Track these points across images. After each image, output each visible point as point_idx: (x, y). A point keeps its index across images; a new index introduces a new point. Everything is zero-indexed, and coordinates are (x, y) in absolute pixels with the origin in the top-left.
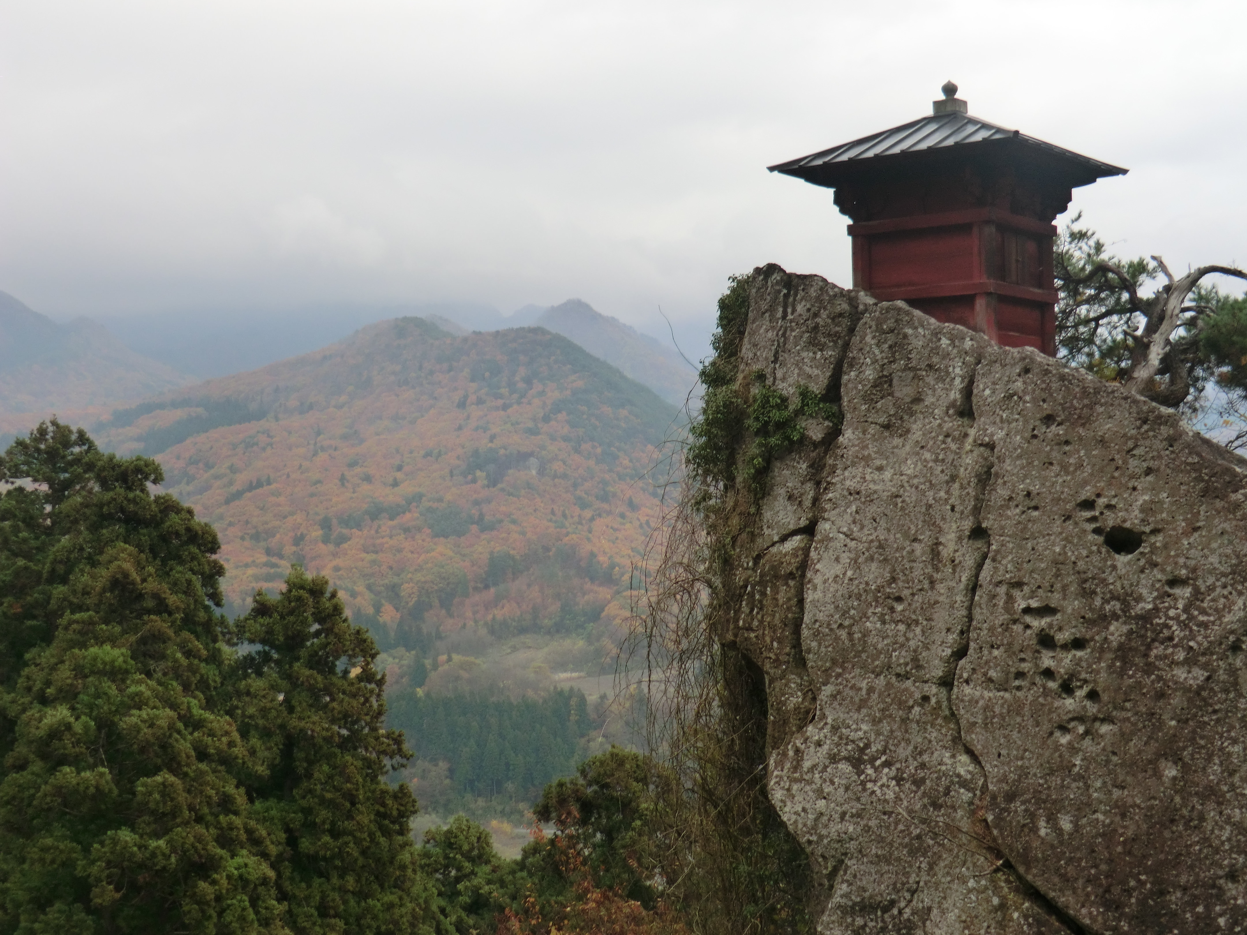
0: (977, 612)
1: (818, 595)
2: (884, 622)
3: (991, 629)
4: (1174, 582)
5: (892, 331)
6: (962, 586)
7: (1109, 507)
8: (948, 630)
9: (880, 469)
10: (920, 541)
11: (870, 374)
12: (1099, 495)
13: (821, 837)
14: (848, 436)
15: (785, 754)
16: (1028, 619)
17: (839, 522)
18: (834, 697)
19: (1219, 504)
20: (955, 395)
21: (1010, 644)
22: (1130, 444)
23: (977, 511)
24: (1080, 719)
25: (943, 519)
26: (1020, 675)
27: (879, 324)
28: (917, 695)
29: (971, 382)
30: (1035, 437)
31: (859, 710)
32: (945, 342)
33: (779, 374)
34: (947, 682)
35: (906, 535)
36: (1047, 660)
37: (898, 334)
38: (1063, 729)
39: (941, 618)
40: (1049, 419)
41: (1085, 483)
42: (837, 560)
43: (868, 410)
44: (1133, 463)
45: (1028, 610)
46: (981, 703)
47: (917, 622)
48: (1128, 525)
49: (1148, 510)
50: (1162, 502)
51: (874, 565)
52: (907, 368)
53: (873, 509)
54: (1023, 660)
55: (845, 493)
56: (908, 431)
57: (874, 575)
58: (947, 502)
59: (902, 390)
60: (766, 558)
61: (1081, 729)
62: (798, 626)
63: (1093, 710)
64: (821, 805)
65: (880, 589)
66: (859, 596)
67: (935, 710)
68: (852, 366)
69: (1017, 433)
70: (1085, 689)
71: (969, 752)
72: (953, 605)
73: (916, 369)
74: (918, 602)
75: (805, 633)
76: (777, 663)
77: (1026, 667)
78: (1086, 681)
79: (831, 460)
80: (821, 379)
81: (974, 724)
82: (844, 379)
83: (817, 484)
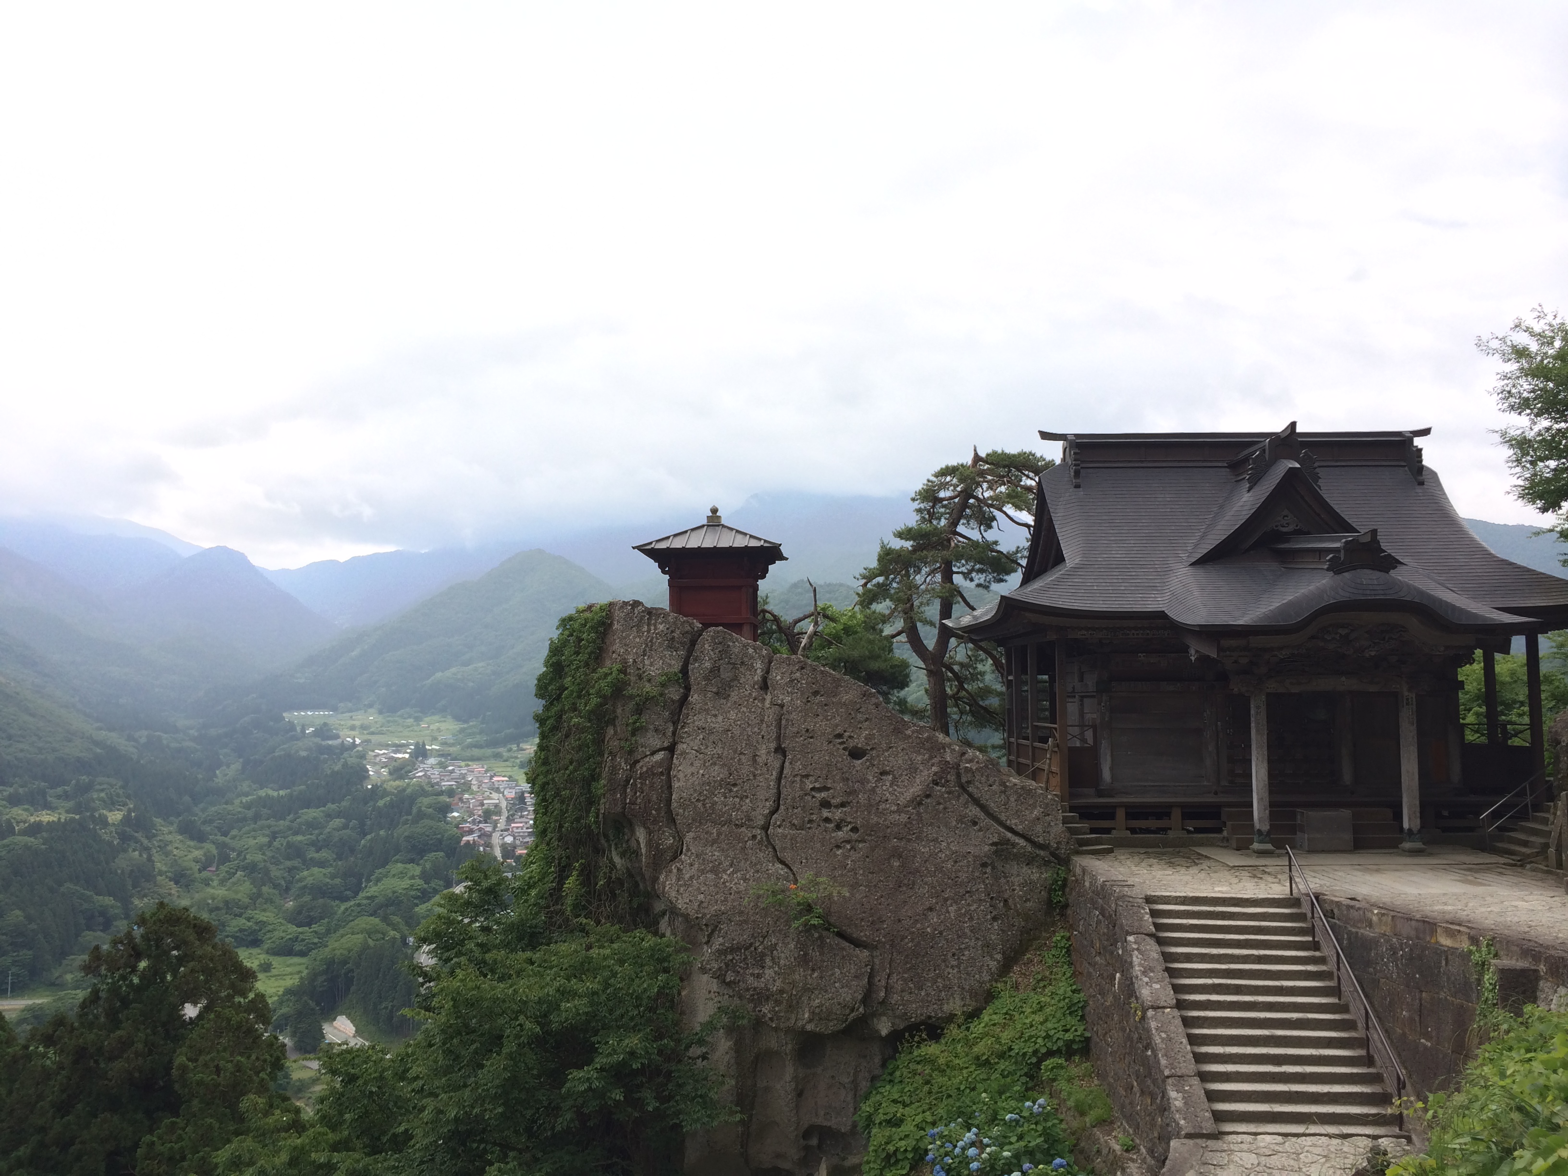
0: (784, 791)
1: (681, 784)
2: (726, 797)
3: (794, 799)
4: (883, 773)
5: (720, 643)
6: (773, 777)
7: (851, 737)
8: (766, 800)
9: (715, 716)
10: (745, 754)
11: (708, 665)
12: (845, 731)
13: (704, 915)
14: (694, 698)
15: (671, 871)
16: (813, 793)
17: (692, 744)
18: (694, 839)
19: (900, 736)
20: (757, 678)
21: (804, 806)
22: (858, 706)
23: (778, 738)
24: (848, 842)
25: (758, 742)
26: (810, 821)
27: (713, 638)
28: (750, 835)
29: (768, 672)
30: (809, 701)
31: (712, 845)
32: (751, 651)
33: (647, 662)
34: (765, 828)
35: (735, 752)
36: (826, 813)
37: (725, 645)
38: (838, 847)
39: (762, 794)
40: (816, 693)
41: (837, 726)
42: (692, 764)
43: (706, 684)
44: (859, 716)
45: (813, 789)
46: (789, 837)
47: (747, 797)
48: (860, 745)
49: (869, 738)
50: (874, 734)
51: (716, 768)
52: (729, 663)
53: (712, 738)
54: (812, 814)
55: (696, 728)
56: (729, 695)
57: (717, 772)
58: (759, 734)
59: (726, 675)
60: (641, 764)
61: (848, 847)
62: (669, 801)
63: (855, 836)
64: (701, 897)
65: (722, 780)
66: (709, 784)
67: (760, 842)
68: (696, 660)
69: (797, 699)
70: (850, 827)
71: (782, 862)
72: (768, 787)
73: (734, 664)
74: (746, 786)
75: (674, 805)
76: (655, 822)
77: (814, 817)
78: (850, 823)
79: (684, 711)
80: (676, 666)
81: (785, 848)
82: (690, 667)
83: (675, 724)
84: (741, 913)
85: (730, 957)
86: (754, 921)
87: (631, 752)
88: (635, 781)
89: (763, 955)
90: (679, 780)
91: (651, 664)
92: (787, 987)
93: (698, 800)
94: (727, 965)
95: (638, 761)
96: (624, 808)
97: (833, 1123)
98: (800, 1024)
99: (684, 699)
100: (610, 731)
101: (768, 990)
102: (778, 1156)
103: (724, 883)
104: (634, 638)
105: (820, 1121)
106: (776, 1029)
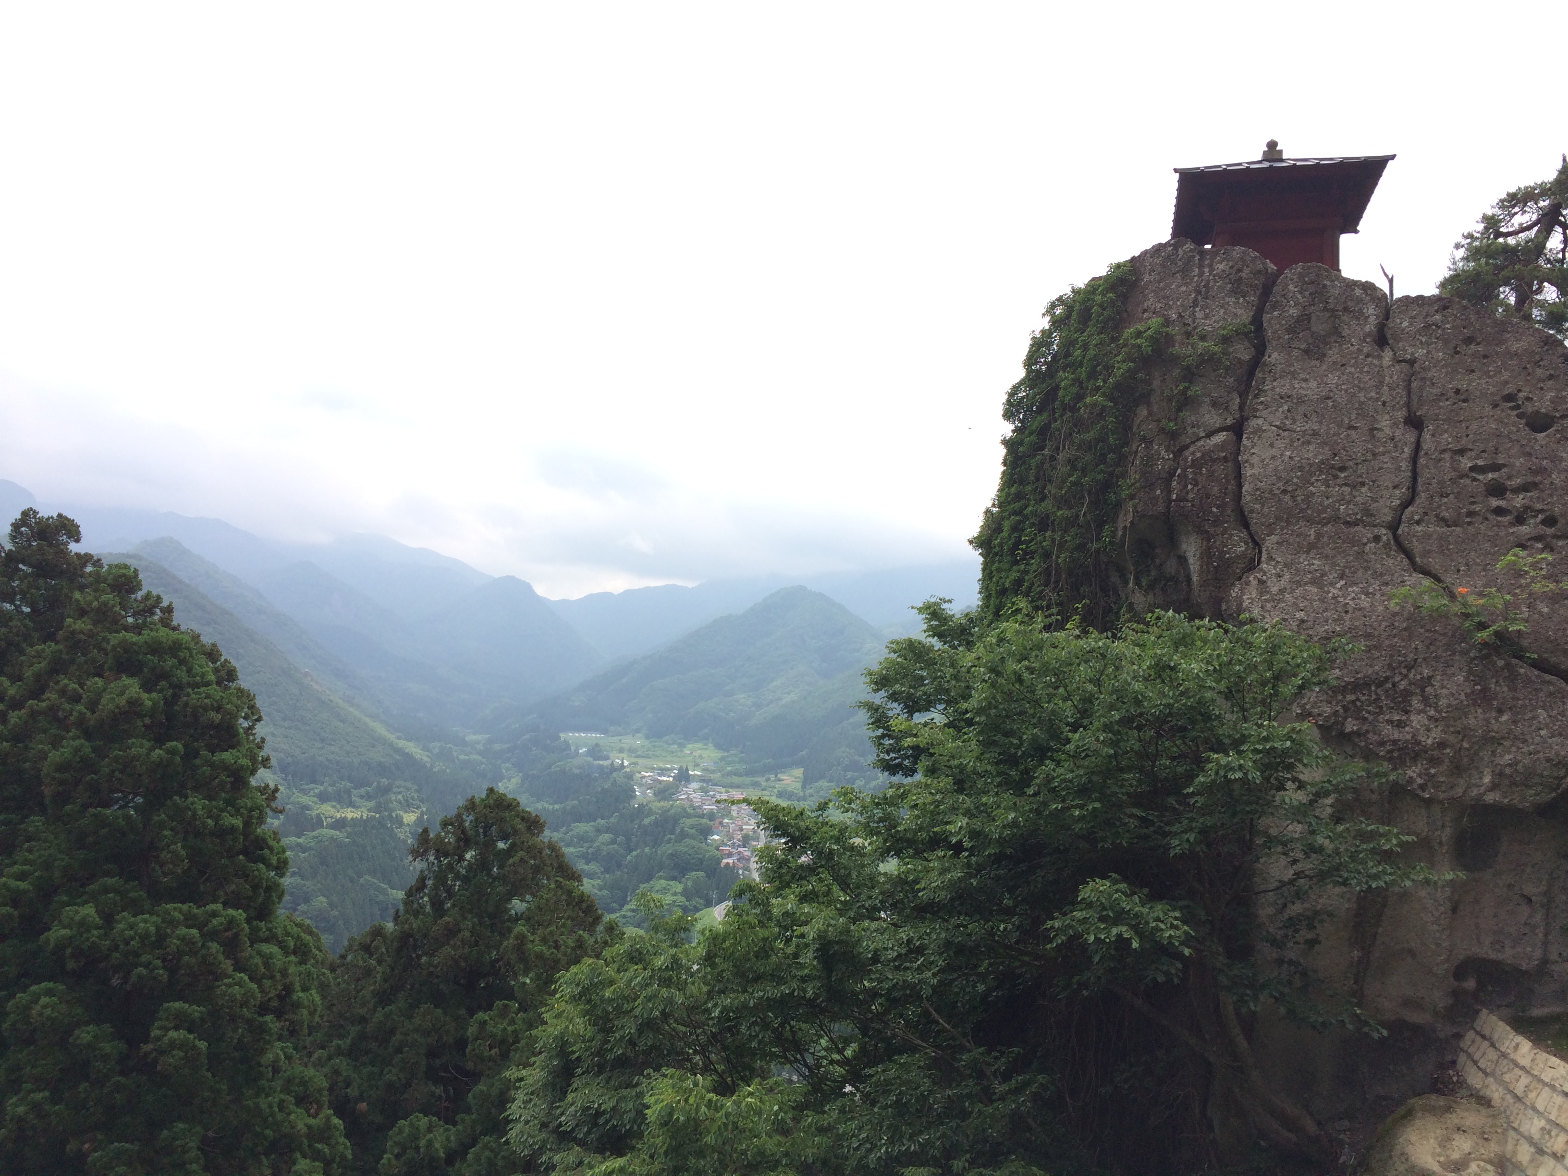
0: (1424, 474)
1: (1256, 471)
2: (1328, 486)
3: (1441, 483)
5: (1312, 282)
6: (1406, 455)
7: (1528, 399)
8: (1395, 487)
9: (1306, 380)
10: (1355, 428)
11: (1294, 312)
12: (1519, 391)
14: (1273, 356)
15: (1248, 583)
16: (1475, 474)
17: (1271, 418)
18: (1279, 543)
20: (1371, 326)
21: (1459, 493)
22: (1537, 357)
23: (1408, 405)
24: (1538, 538)
25: (1376, 412)
26: (1470, 514)
27: (1301, 276)
28: (1370, 535)
31: (1308, 552)
33: (1199, 315)
35: (1340, 425)
36: (1495, 502)
37: (1319, 284)
39: (1387, 480)
40: (1469, 340)
41: (1505, 384)
42: (1272, 445)
43: (1290, 339)
44: (1539, 372)
45: (1473, 469)
46: (1435, 536)
47: (1363, 484)
48: (1543, 410)
49: (1555, 402)
51: (1311, 448)
52: (1325, 309)
53: (1302, 409)
54: (1473, 503)
55: (1277, 397)
56: (1324, 355)
57: (1312, 453)
58: (1378, 400)
59: (1319, 326)
60: (1191, 449)
61: (1540, 545)
62: (1238, 496)
63: (1550, 531)
64: (1301, 615)
65: (1322, 462)
66: (1301, 468)
67: (1387, 545)
68: (1274, 307)
69: (1438, 351)
70: (1541, 517)
71: (1427, 573)
72: (1399, 469)
73: (1333, 310)
74: (1362, 469)
75: (1246, 498)
76: (1217, 523)
77: (1477, 508)
78: (1541, 511)
79: (1259, 374)
80: (1244, 316)
81: (1429, 552)
82: (1266, 317)
83: (1243, 395)
84: (1368, 636)
85: (1350, 697)
86: (1391, 646)
87: (1173, 436)
88: (1184, 470)
89: (1407, 695)
90: (1252, 466)
91: (1206, 317)
92: (1452, 739)
93: (1285, 492)
94: (1346, 709)
95: (1187, 447)
96: (1168, 507)
97: (1507, 955)
98: (1475, 792)
99: (1256, 362)
100: (1143, 412)
101: (1418, 743)
102: (1407, 1003)
103: (1334, 598)
104: (1179, 286)
105: (1486, 951)
106: (1428, 802)
